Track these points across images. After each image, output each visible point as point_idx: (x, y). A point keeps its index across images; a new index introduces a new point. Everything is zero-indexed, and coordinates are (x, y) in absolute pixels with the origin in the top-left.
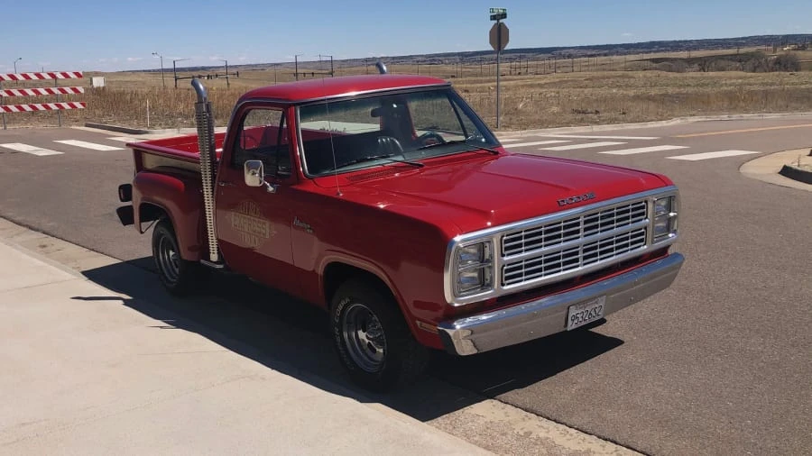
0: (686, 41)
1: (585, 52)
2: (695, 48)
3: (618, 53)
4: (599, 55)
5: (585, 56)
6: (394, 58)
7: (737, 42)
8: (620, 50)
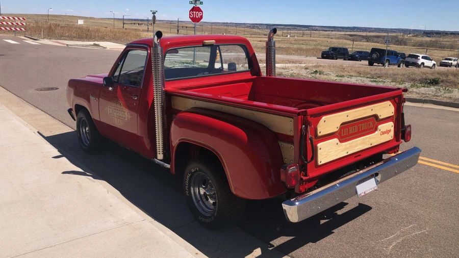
0: (369, 28)
1: (323, 28)
2: (373, 32)
3: (338, 31)
4: (329, 31)
5: (324, 31)
6: (236, 24)
7: (392, 31)
8: (341, 29)
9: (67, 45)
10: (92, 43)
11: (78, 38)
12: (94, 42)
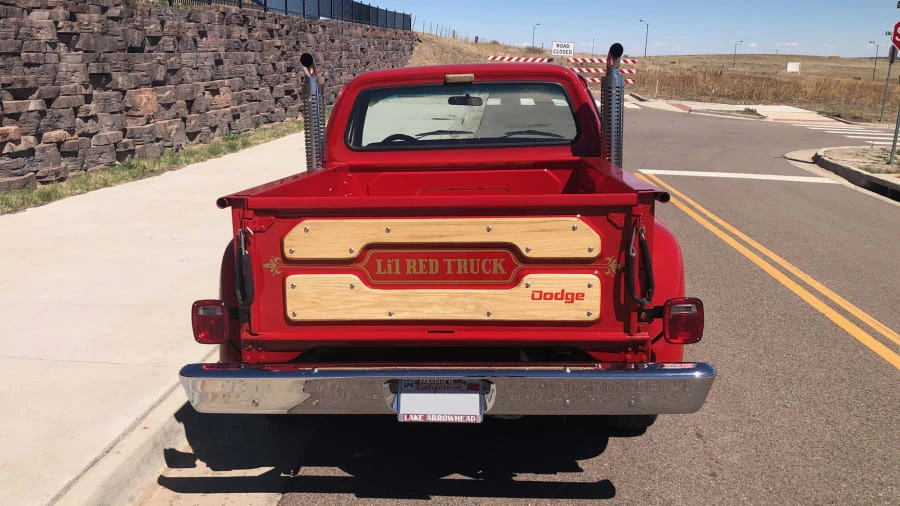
9: (690, 110)
10: (742, 107)
11: (734, 98)
12: (747, 107)
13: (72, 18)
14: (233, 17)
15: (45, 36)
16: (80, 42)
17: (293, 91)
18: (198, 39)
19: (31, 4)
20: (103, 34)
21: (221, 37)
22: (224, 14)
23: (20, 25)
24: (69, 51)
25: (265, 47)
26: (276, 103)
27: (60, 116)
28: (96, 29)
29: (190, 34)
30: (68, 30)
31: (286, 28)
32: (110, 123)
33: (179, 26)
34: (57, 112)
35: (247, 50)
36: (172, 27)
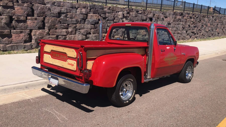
13: (128, 13)
14: (178, 14)
15: (120, 17)
16: (129, 18)
17: (195, 32)
18: (164, 18)
19: (119, 11)
20: (135, 17)
21: (172, 18)
22: (175, 13)
23: (115, 15)
24: (126, 20)
25: (187, 21)
26: (188, 35)
27: (119, 33)
28: (134, 16)
29: (162, 17)
30: (126, 16)
31: (197, 17)
32: (132, 36)
33: (159, 15)
34: (119, 32)
35: (180, 21)
36: (157, 16)
